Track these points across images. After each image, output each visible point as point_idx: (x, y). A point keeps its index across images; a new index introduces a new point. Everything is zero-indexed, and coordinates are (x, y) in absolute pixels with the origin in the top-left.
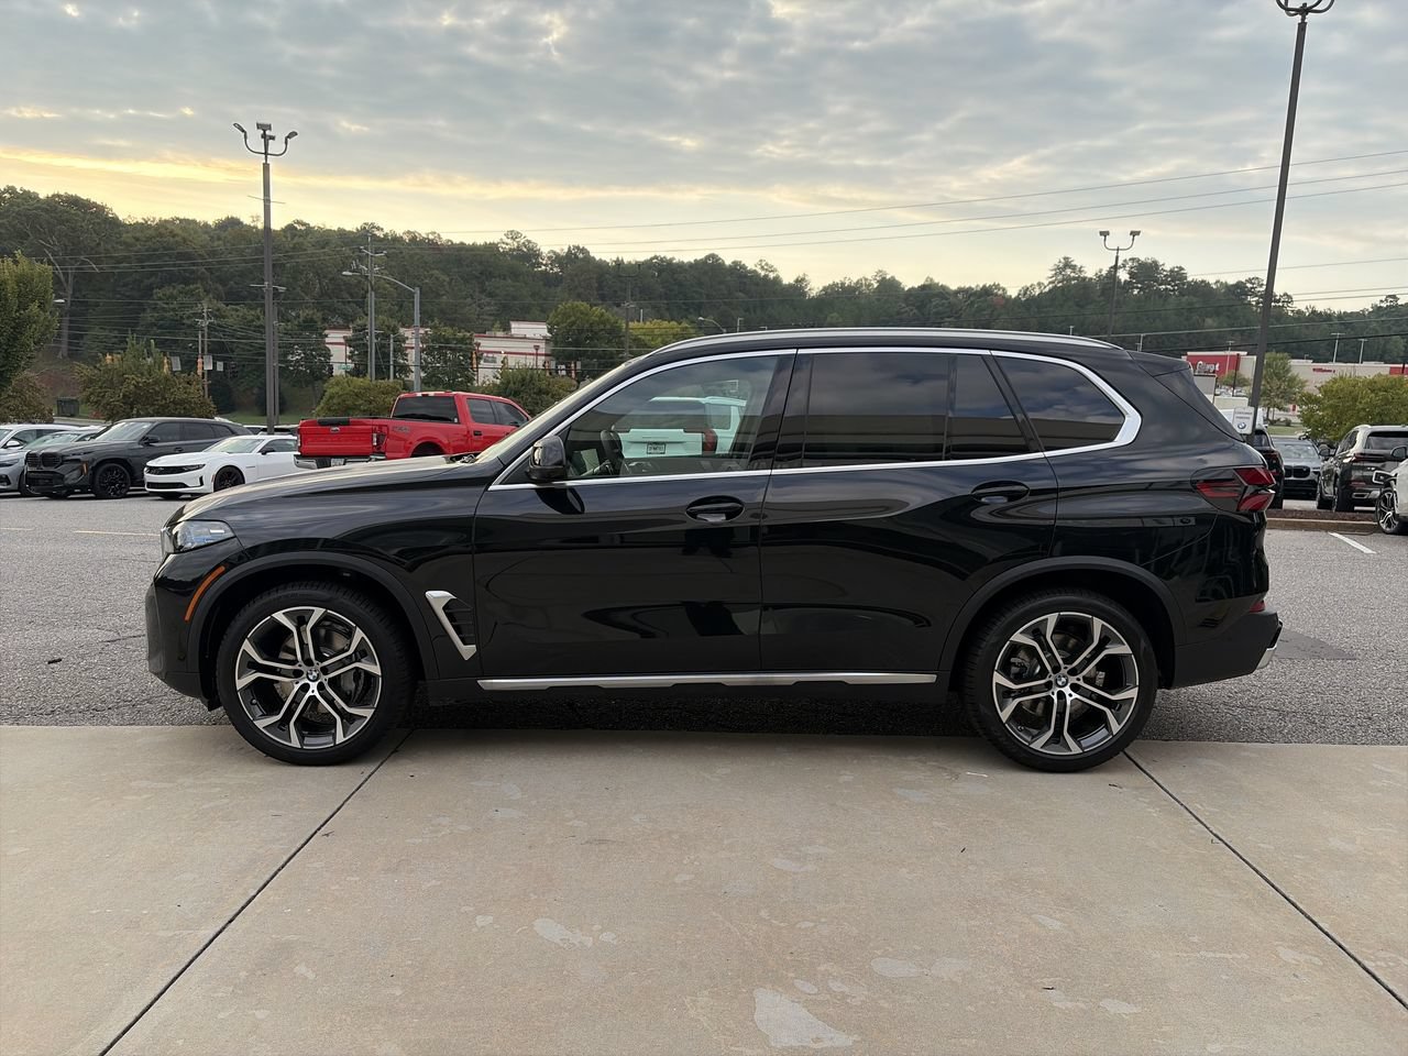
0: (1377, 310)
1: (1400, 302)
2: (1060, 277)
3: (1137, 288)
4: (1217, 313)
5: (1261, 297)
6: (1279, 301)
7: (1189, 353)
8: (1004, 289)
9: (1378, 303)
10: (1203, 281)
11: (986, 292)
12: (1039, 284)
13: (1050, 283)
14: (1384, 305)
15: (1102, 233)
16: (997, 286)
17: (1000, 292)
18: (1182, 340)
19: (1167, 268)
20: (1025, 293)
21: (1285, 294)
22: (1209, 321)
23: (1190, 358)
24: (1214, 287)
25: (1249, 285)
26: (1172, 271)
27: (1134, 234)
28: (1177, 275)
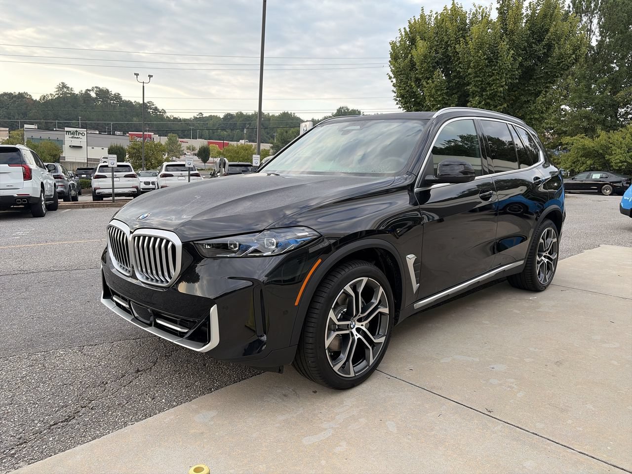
0: (196, 118)
1: (204, 116)
2: (61, 92)
3: (100, 101)
4: (137, 116)
5: (153, 110)
6: (160, 112)
7: (129, 133)
8: (30, 96)
9: (196, 116)
10: (129, 101)
11: (21, 96)
12: (51, 94)
13: (56, 94)
14: (198, 117)
15: (135, 74)
16: (26, 94)
17: (28, 97)
18: (125, 127)
19: (113, 93)
20: (44, 99)
21: (163, 110)
22: (135, 119)
23: (130, 134)
24: (134, 104)
25: (149, 105)
26: (115, 95)
27: (150, 76)
28: (117, 97)
